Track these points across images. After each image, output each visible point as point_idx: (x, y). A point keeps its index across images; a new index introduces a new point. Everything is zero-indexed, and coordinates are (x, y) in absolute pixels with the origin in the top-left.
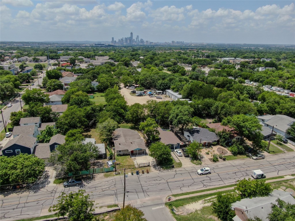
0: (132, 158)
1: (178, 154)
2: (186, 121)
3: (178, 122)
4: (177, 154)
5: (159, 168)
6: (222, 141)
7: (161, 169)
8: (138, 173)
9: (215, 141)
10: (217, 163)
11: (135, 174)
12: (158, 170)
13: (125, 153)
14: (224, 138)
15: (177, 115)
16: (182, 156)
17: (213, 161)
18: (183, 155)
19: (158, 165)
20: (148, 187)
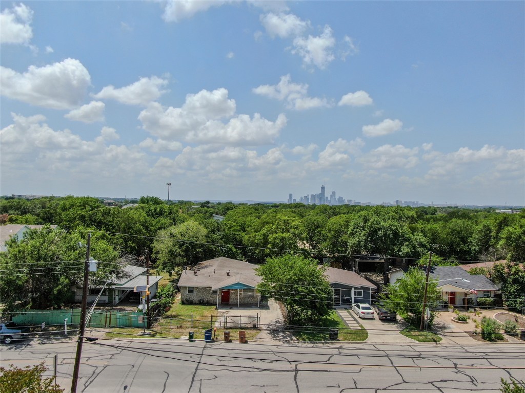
0: (219, 310)
1: (361, 310)
2: (391, 230)
3: (368, 237)
4: (357, 314)
5: (284, 337)
6: (510, 294)
7: (292, 339)
8: (209, 338)
9: (486, 294)
10: (499, 345)
11: (200, 342)
12: (279, 340)
13: (206, 300)
14: (515, 281)
15: (366, 221)
16: (372, 319)
17: (484, 338)
18: (376, 316)
19: (285, 329)
20: (217, 374)
